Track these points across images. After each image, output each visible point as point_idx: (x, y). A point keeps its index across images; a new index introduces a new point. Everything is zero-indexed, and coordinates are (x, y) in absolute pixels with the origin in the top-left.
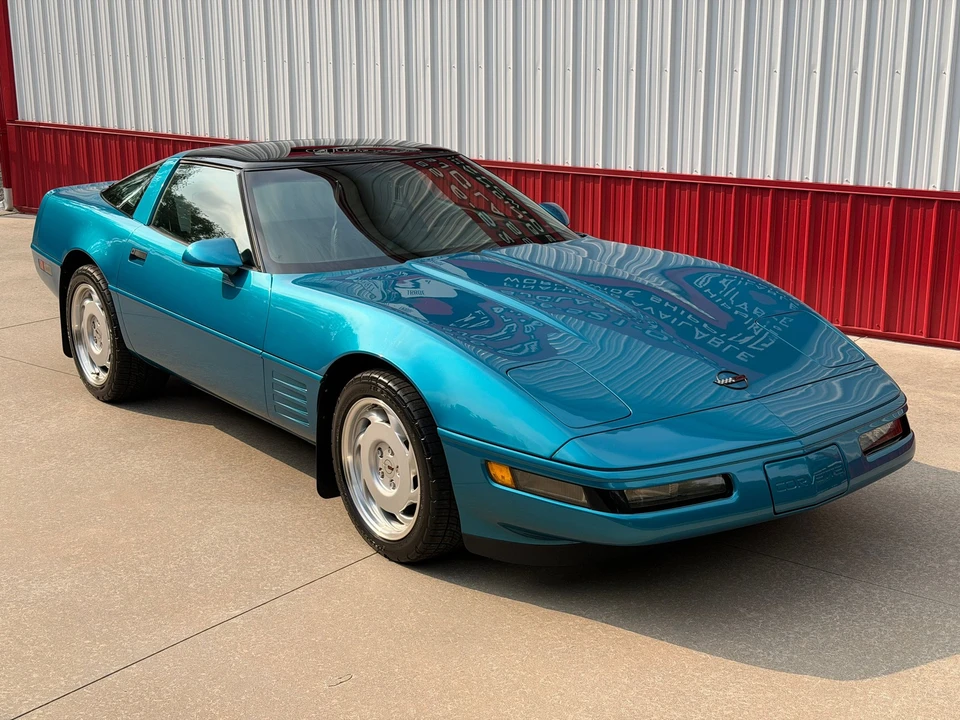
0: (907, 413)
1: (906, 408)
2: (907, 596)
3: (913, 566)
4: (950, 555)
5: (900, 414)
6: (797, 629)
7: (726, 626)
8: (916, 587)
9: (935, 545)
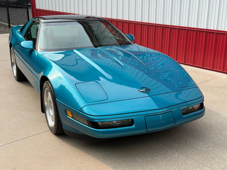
0: (204, 102)
1: (203, 100)
2: (190, 159)
3: (198, 149)
4: (211, 146)
5: (201, 102)
6: (150, 167)
7: (129, 163)
8: (195, 156)
9: (209, 142)
